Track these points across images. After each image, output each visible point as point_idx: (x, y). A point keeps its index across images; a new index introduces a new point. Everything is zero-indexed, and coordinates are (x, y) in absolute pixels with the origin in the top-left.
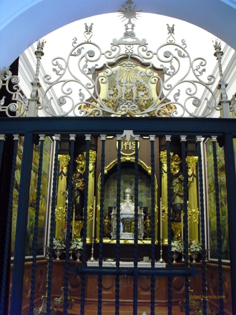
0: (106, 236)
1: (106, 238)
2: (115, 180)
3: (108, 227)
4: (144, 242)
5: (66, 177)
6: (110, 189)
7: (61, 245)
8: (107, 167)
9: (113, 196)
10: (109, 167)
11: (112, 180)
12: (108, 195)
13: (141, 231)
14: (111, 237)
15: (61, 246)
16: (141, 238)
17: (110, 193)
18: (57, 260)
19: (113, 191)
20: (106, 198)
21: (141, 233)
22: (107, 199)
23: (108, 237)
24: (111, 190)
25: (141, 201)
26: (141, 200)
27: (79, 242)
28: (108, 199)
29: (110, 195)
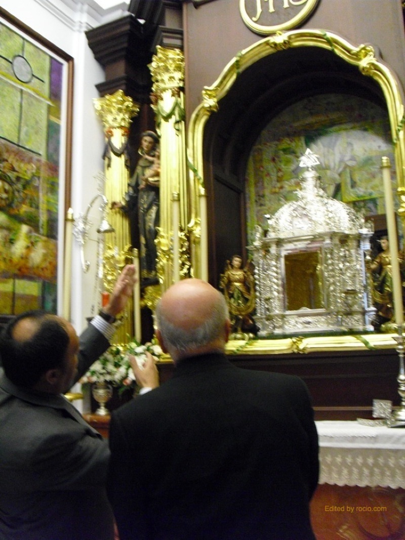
0: (239, 329)
1: (239, 336)
2: (277, 142)
3: (243, 296)
4: (366, 343)
5: (123, 159)
6: (265, 173)
7: (104, 368)
8: (212, 87)
9: (275, 193)
10: (219, 86)
11: (268, 144)
12: (261, 193)
13: (365, 300)
14: (258, 330)
15: (104, 371)
16: (364, 323)
17: (266, 184)
18: (99, 415)
19: (274, 178)
20: (254, 204)
21: (365, 305)
22: (259, 208)
23: (245, 330)
24: (268, 174)
25: (371, 194)
26: (370, 190)
27: (136, 354)
28: (261, 205)
29: (267, 192)
